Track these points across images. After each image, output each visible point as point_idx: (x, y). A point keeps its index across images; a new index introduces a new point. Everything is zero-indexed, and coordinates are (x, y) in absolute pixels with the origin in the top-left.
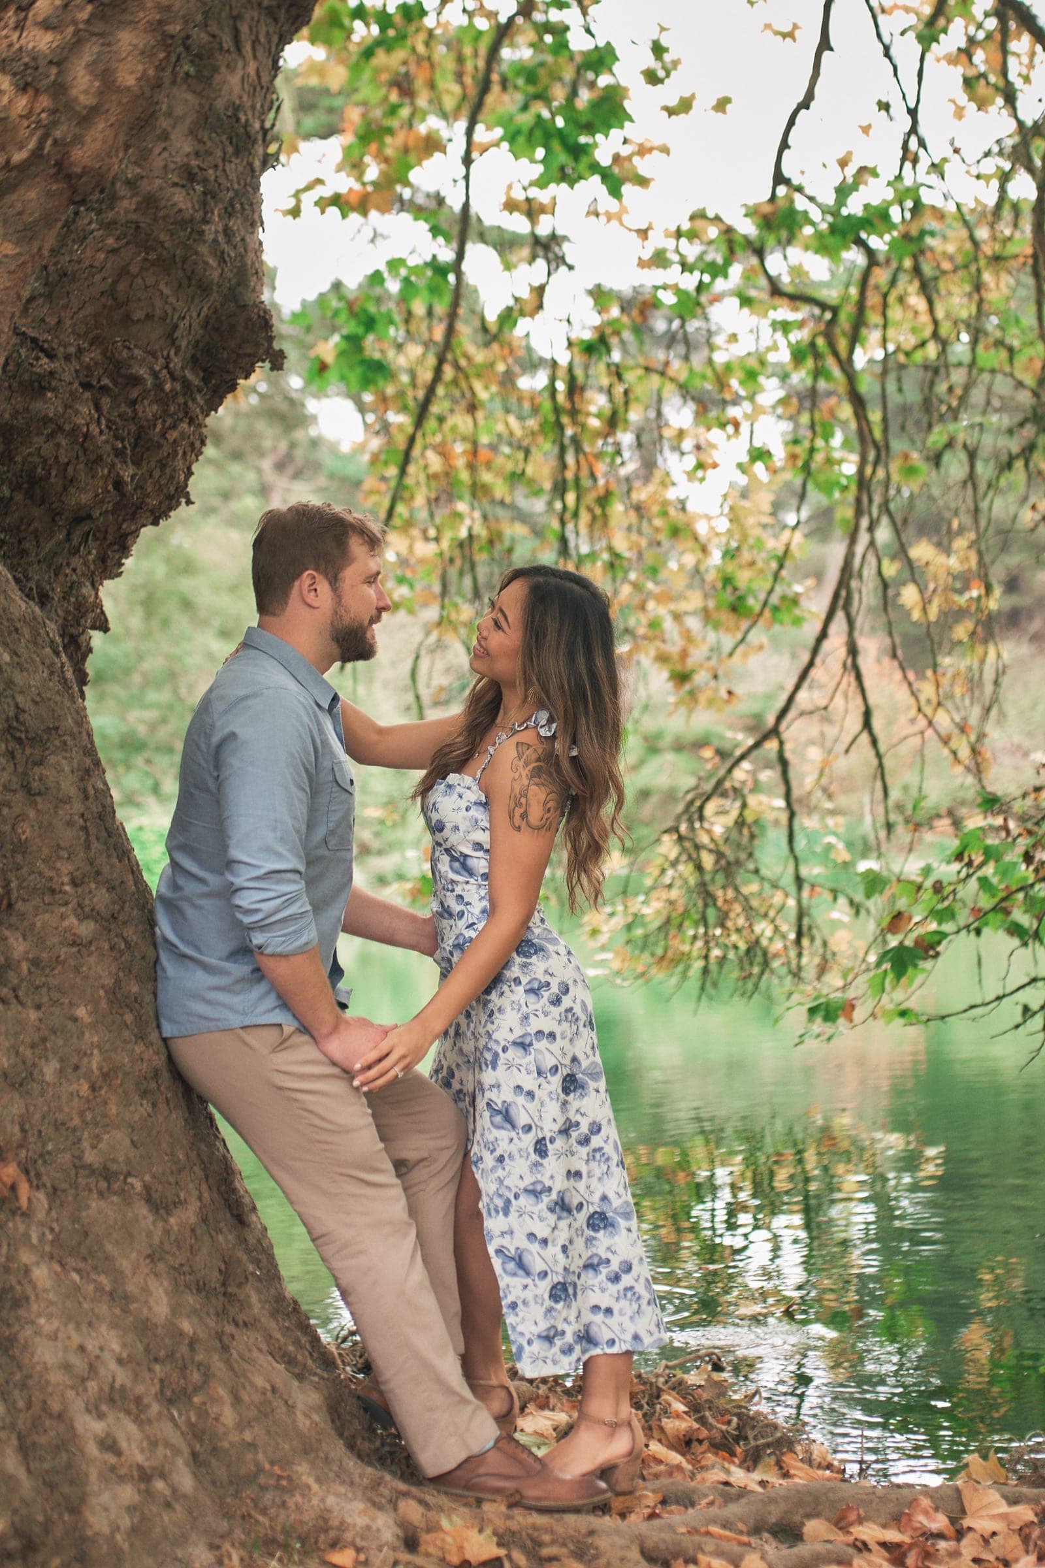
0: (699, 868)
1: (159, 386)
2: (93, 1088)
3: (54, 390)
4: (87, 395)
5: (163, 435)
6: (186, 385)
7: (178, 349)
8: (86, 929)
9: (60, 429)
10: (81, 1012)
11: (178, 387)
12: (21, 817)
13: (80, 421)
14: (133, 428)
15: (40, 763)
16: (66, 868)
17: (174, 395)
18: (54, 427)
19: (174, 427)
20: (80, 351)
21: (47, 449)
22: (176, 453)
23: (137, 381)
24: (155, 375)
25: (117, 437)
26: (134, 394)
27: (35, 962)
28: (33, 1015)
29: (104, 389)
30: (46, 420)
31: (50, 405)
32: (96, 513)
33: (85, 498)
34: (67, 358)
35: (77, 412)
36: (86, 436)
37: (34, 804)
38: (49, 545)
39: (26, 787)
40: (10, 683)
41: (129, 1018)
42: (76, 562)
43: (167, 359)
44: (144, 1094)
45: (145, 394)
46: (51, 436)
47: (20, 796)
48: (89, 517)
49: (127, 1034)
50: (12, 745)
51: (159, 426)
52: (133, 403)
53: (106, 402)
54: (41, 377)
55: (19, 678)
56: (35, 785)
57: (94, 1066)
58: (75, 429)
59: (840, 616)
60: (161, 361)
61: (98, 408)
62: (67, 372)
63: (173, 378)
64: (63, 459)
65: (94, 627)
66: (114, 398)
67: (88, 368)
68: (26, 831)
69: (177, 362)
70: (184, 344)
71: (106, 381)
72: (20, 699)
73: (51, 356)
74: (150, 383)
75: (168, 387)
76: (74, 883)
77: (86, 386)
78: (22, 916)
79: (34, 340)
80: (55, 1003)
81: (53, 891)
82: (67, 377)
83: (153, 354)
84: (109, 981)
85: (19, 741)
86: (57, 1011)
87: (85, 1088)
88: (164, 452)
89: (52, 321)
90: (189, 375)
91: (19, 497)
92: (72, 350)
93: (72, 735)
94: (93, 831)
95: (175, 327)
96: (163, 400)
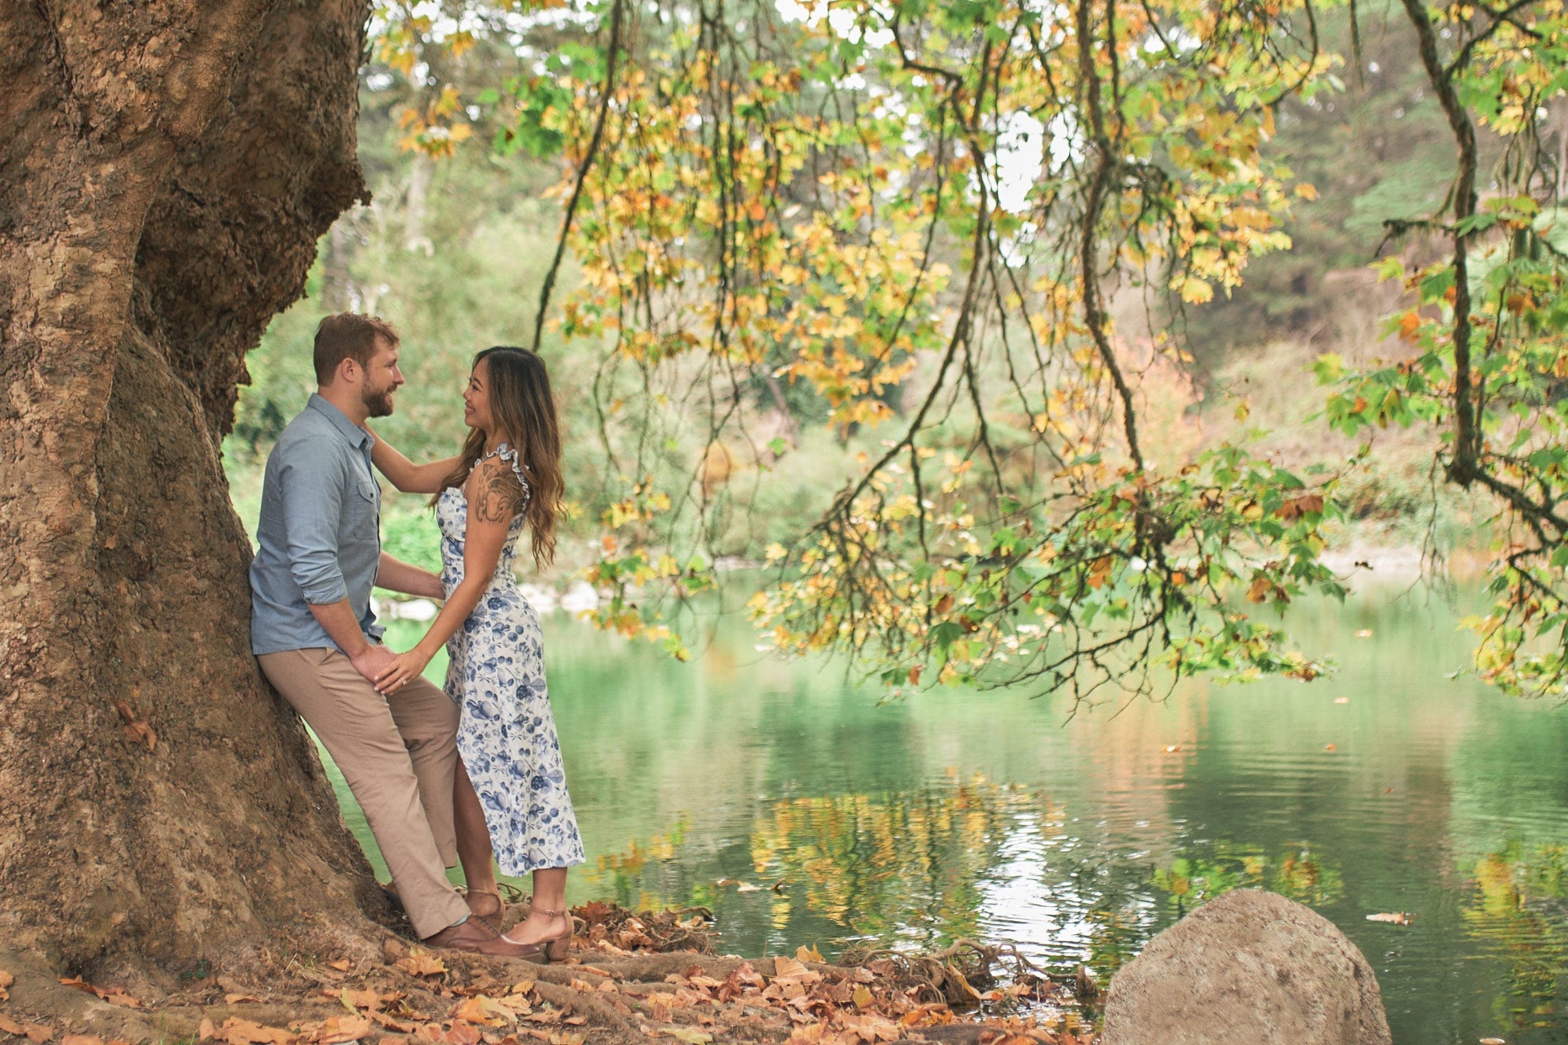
0: (846, 558)
1: (277, 221)
2: (203, 683)
3: (204, 227)
4: (227, 229)
5: (282, 254)
6: (298, 221)
7: (292, 196)
8: (202, 585)
9: (208, 253)
10: (196, 635)
11: (292, 221)
12: (161, 514)
13: (221, 248)
14: (260, 250)
15: (174, 480)
16: (189, 546)
17: (289, 227)
18: (202, 252)
19: (290, 248)
20: (222, 199)
21: (199, 267)
22: (292, 264)
23: (262, 219)
24: (275, 214)
25: (248, 257)
26: (261, 227)
27: (167, 604)
28: (164, 636)
29: (239, 225)
30: (198, 248)
31: (201, 238)
32: (235, 308)
33: (227, 298)
34: (214, 204)
35: (219, 242)
36: (226, 258)
37: (169, 506)
38: (203, 330)
39: (164, 495)
40: (155, 430)
41: (230, 641)
42: (223, 339)
43: (284, 203)
44: (238, 688)
45: (268, 226)
46: (201, 258)
47: (160, 501)
48: (230, 310)
49: (227, 651)
50: (156, 469)
51: (279, 248)
52: (260, 233)
53: (240, 234)
54: (194, 219)
55: (161, 427)
56: (170, 494)
57: (204, 669)
58: (218, 253)
60: (280, 204)
61: (234, 238)
62: (212, 214)
63: (288, 214)
64: (210, 274)
65: (240, 382)
66: (246, 231)
67: (228, 211)
68: (163, 523)
69: (291, 205)
70: (296, 192)
71: (240, 220)
72: (161, 440)
73: (202, 204)
74: (271, 219)
75: (284, 222)
76: (194, 555)
77: (226, 224)
78: (160, 575)
79: (190, 194)
80: (179, 629)
81: (180, 560)
82: (212, 218)
83: (274, 200)
84: (217, 617)
85: (160, 466)
86: (180, 634)
87: (197, 682)
88: (284, 263)
89: (204, 180)
90: (300, 212)
91: (181, 298)
92: (217, 199)
93: (197, 462)
94: (209, 522)
95: (289, 181)
96: (282, 231)
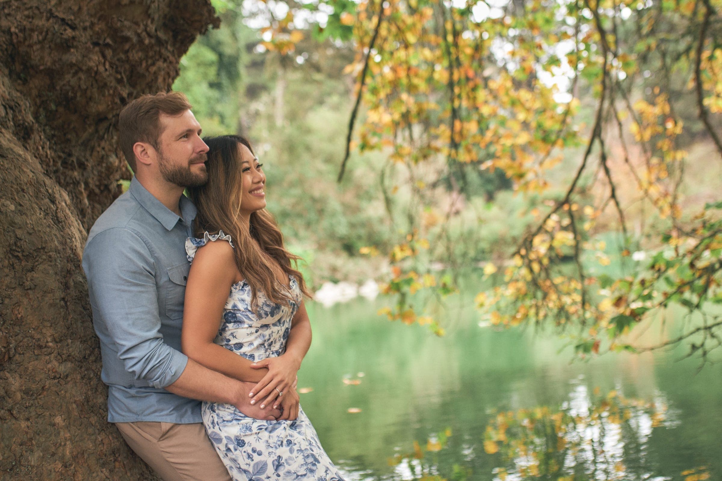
1: (141, 41)
2: (65, 466)
3: (76, 47)
4: (97, 49)
5: (147, 69)
6: (158, 40)
7: (153, 20)
8: (62, 369)
9: (81, 69)
10: (58, 420)
11: (153, 41)
12: (18, 304)
13: (92, 64)
14: (127, 66)
15: (32, 269)
16: (49, 332)
17: (151, 46)
18: (76, 68)
19: (153, 64)
20: (92, 24)
21: (74, 81)
22: (156, 78)
23: (127, 39)
24: (139, 35)
25: (117, 72)
26: (127, 47)
27: (27, 392)
28: (24, 424)
29: (107, 45)
30: (72, 65)
31: (73, 56)
32: (110, 116)
33: (102, 108)
34: (85, 29)
35: (90, 59)
36: (96, 73)
37: (27, 295)
38: (85, 136)
39: (21, 285)
40: (12, 223)
41: (94, 419)
42: (103, 144)
43: (146, 26)
44: (103, 465)
45: (133, 46)
46: (76, 73)
47: (18, 291)
48: (106, 118)
49: (90, 430)
50: (13, 260)
51: (144, 65)
52: (127, 52)
53: (109, 53)
54: (67, 41)
55: (18, 219)
56: (28, 284)
57: (68, 452)
58: (89, 70)
59: (597, 143)
60: (142, 27)
61: (104, 56)
62: (84, 37)
63: (149, 35)
64: (84, 87)
66: (114, 51)
67: (98, 33)
68: (21, 312)
69: (152, 28)
70: (156, 17)
71: (109, 41)
72: (19, 233)
73: (73, 28)
74: (135, 39)
75: (147, 41)
76: (54, 340)
77: (96, 44)
78: (19, 364)
79: (63, 20)
80: (39, 416)
81: (40, 347)
82: (83, 39)
83: (137, 24)
84: (80, 398)
85: (17, 257)
86: (40, 421)
87: (59, 466)
88: (149, 79)
89: (76, 8)
90: (161, 34)
91: (61, 109)
92: (88, 24)
93: (57, 251)
94: (71, 307)
95: (149, 7)
96: (145, 49)
